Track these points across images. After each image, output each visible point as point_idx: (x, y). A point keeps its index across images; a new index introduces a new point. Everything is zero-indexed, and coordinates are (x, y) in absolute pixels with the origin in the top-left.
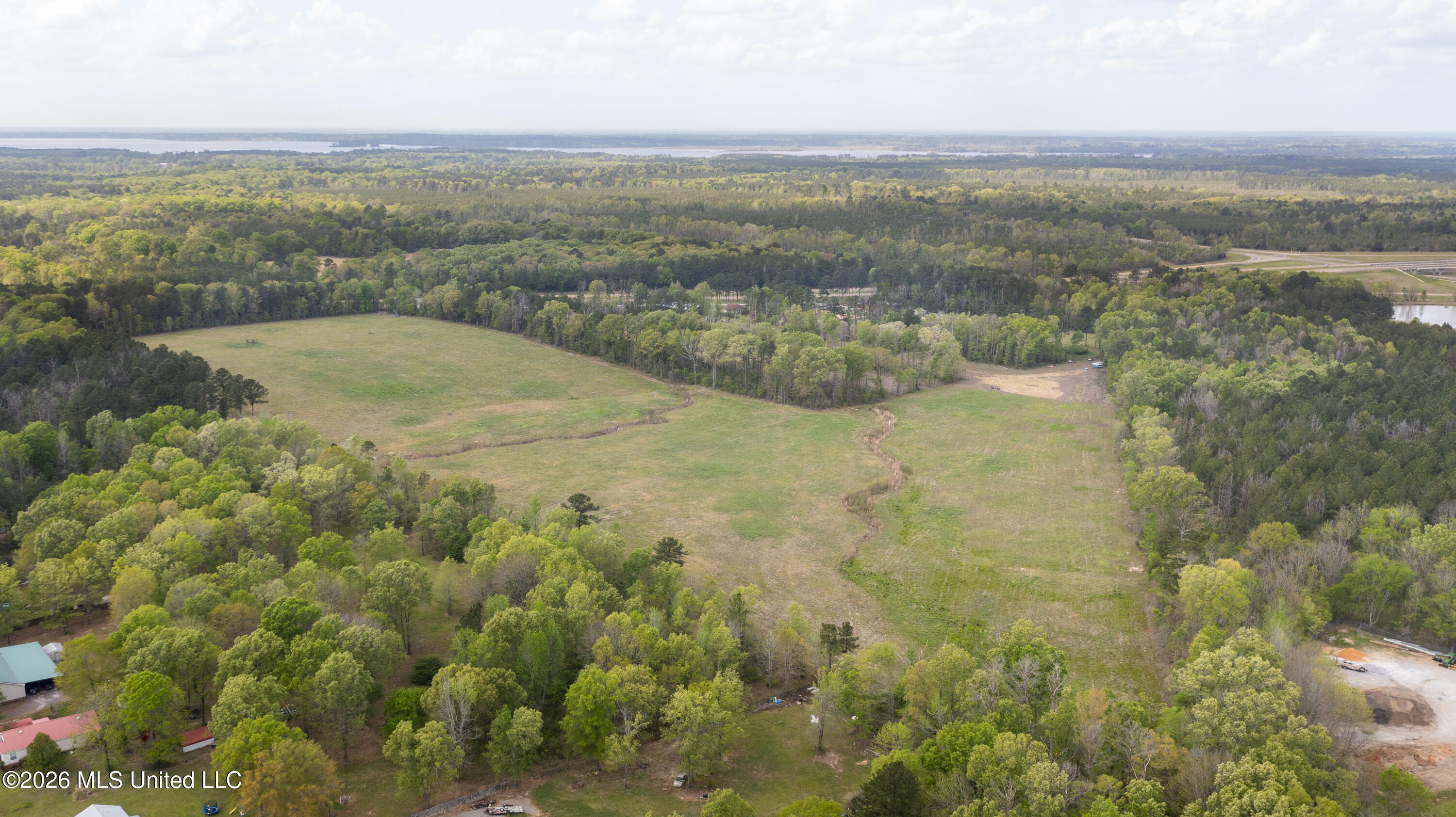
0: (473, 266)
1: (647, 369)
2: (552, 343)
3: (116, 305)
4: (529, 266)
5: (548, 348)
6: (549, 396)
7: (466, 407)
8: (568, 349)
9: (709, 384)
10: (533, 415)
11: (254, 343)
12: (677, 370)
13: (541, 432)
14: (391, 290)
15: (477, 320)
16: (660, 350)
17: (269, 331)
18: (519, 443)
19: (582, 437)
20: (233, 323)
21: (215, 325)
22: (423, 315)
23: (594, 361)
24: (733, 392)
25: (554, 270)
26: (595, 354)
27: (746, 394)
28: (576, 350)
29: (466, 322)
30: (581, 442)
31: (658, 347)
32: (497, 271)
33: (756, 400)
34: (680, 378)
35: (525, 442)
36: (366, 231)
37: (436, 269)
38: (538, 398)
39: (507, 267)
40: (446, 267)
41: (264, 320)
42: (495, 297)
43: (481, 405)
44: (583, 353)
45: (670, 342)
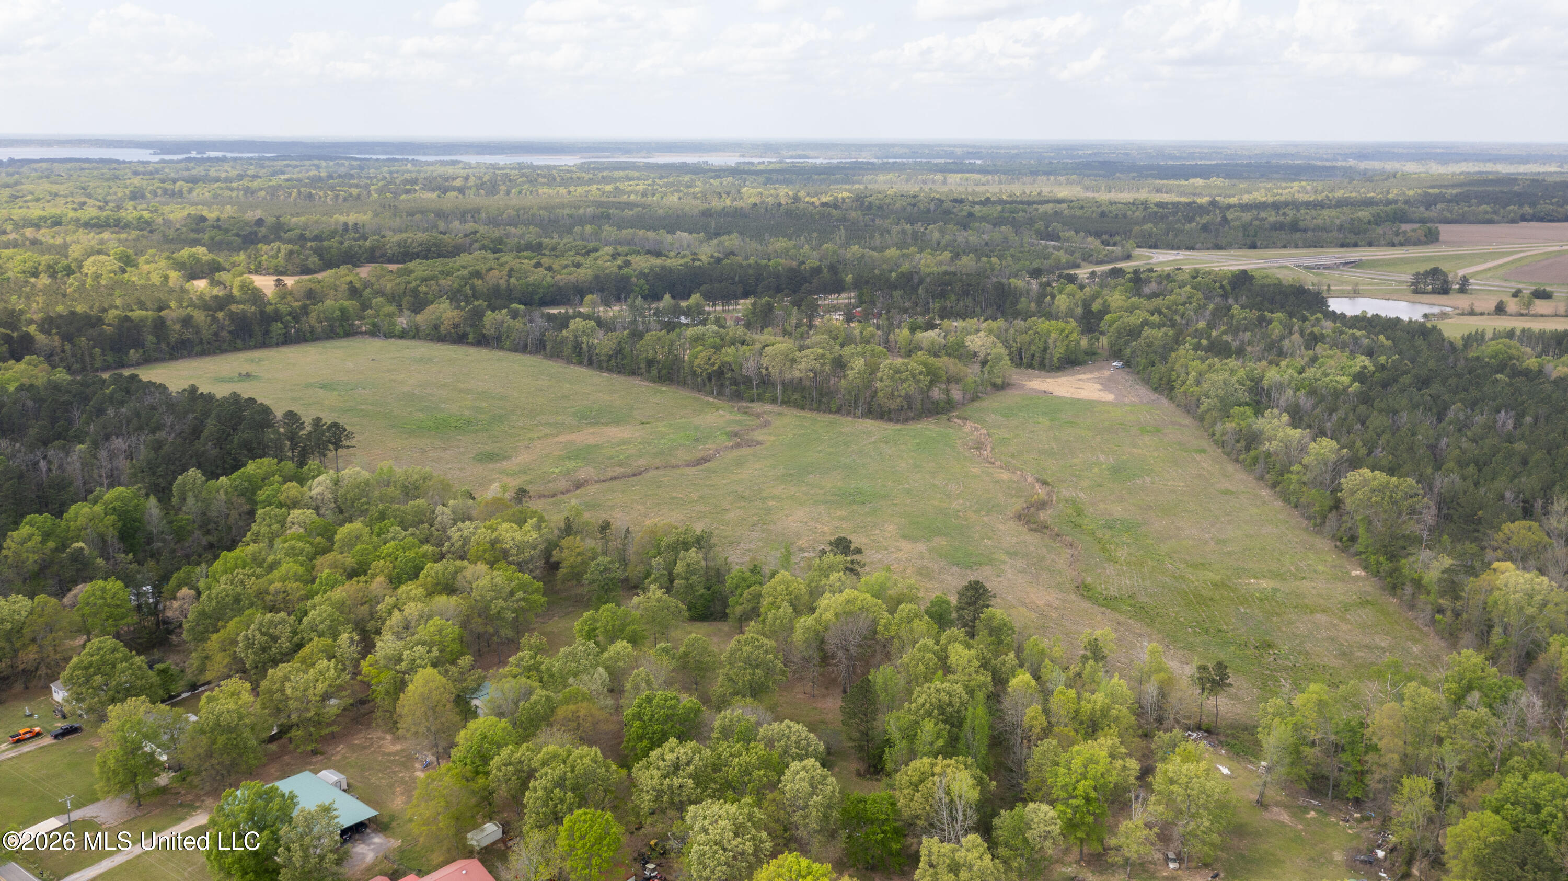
0: (442, 282)
1: (699, 387)
2: (580, 363)
3: (67, 338)
4: (502, 282)
5: (578, 368)
6: (618, 421)
7: (539, 438)
8: (600, 368)
9: (774, 401)
10: (619, 444)
11: (248, 375)
12: (734, 388)
13: (642, 462)
14: (369, 312)
15: (483, 341)
16: (716, 367)
17: (252, 361)
18: (629, 476)
19: (688, 466)
20: (203, 353)
21: (182, 357)
22: (414, 337)
23: (636, 381)
24: (803, 408)
25: (528, 285)
26: (634, 373)
27: (818, 410)
28: (610, 370)
29: (472, 344)
30: (691, 471)
31: (713, 364)
32: (468, 287)
33: (831, 416)
34: (738, 396)
35: (634, 475)
36: (290, 246)
37: (403, 286)
38: (606, 424)
39: (478, 283)
40: (413, 284)
41: (236, 349)
42: (501, 315)
43: (553, 436)
44: (619, 372)
45: (727, 359)
